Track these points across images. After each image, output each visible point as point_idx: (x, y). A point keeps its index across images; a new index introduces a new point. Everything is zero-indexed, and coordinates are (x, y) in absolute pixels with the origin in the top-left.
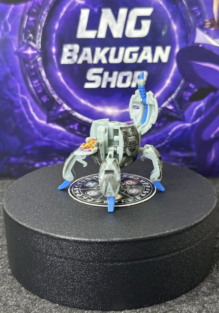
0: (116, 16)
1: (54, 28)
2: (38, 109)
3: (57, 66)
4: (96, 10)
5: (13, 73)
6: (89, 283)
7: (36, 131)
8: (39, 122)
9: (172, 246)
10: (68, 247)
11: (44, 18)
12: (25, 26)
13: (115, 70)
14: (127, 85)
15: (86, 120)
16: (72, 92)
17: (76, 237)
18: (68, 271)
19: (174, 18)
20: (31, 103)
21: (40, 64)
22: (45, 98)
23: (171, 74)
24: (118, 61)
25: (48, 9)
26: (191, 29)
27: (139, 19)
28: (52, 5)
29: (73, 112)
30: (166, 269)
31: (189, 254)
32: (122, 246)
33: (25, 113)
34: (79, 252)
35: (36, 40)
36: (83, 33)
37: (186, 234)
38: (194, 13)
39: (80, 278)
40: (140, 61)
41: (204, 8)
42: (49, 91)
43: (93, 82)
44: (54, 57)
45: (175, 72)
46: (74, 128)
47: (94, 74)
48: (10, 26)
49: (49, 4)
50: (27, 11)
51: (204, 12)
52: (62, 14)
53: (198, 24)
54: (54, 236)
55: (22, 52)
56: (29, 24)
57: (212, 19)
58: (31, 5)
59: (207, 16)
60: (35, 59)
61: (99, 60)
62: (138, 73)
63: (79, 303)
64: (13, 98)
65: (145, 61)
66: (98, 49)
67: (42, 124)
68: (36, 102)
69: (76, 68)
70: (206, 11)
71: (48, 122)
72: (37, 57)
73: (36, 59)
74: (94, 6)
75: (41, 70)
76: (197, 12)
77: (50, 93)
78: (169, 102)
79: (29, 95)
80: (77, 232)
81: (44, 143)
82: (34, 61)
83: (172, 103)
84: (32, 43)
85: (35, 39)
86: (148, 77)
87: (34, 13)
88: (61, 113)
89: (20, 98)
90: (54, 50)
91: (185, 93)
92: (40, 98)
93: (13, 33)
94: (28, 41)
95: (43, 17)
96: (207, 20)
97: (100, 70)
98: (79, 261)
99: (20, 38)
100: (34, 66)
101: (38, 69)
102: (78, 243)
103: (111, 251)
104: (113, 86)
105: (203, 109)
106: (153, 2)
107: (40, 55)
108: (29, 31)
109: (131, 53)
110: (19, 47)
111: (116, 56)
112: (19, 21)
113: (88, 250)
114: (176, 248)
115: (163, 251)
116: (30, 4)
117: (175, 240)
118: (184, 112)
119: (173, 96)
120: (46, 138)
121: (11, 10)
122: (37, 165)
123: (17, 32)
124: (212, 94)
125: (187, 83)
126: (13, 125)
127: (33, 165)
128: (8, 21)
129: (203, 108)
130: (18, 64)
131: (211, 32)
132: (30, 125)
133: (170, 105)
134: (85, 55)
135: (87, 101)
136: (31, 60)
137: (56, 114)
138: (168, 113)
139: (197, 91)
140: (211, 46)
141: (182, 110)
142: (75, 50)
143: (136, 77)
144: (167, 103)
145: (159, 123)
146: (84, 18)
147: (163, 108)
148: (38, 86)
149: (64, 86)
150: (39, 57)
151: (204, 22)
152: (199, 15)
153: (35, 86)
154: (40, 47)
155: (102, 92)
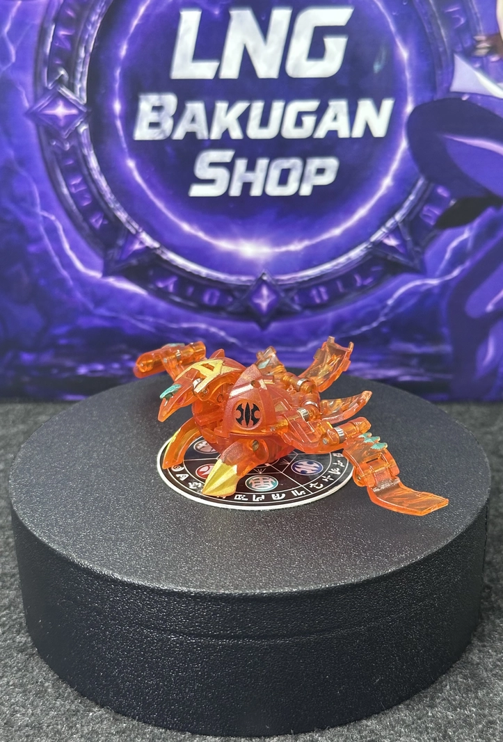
0: (264, 26)
1: (116, 54)
2: (83, 244)
3: (125, 146)
4: (217, 12)
5: (24, 161)
7: (79, 295)
8: (85, 274)
11: (93, 32)
12: (48, 50)
13: (263, 155)
14: (289, 190)
15: (195, 271)
16: (160, 205)
19: (403, 31)
20: (64, 230)
21: (85, 139)
22: (98, 217)
23: (395, 165)
24: (269, 133)
25: (102, 10)
26: (443, 58)
27: (320, 34)
29: (163, 252)
33: (53, 253)
35: (76, 83)
36: (185, 66)
38: (449, 19)
40: (321, 133)
41: (476, 8)
42: (106, 203)
43: (211, 181)
44: (119, 124)
45: (403, 161)
46: (166, 287)
47: (213, 164)
48: (12, 50)
50: (53, 13)
51: (474, 17)
52: (135, 22)
53: (460, 46)
55: (41, 111)
56: (57, 44)
57: (494, 35)
59: (481, 28)
60: (74, 129)
61: (224, 130)
62: (315, 163)
64: (23, 218)
65: (332, 134)
66: (221, 106)
67: (92, 277)
68: (78, 228)
69: (169, 149)
70: (479, 15)
71: (106, 273)
72: (79, 123)
73: (77, 128)
74: (212, 2)
75: (89, 155)
76: (457, 16)
77: (109, 208)
78: (387, 228)
79: (61, 212)
81: (97, 322)
82: (70, 132)
83: (394, 232)
84: (65, 91)
85: (71, 81)
86: (340, 173)
87: (70, 18)
88: (137, 253)
89: (41, 219)
90: (117, 107)
91: (425, 209)
92: (86, 219)
93: (20, 66)
94: (57, 86)
95: (90, 28)
96: (481, 37)
97: (226, 156)
99: (37, 78)
100: (73, 143)
101: (81, 151)
104: (256, 191)
107: (85, 119)
108: (58, 62)
109: (300, 115)
110: (36, 99)
111: (264, 122)
112: (36, 39)
118: (423, 253)
119: (398, 217)
120: (103, 311)
121: (14, 12)
122: (83, 370)
123: (30, 63)
124: (490, 212)
125: (432, 185)
126: (26, 280)
127: (73, 369)
128: (7, 40)
129: (470, 245)
130: (34, 139)
131: (491, 65)
132: (63, 280)
133: (390, 236)
134: (191, 118)
135: (196, 227)
136: (65, 131)
137: (124, 257)
138: (387, 255)
139: (455, 205)
140: (491, 99)
141: (418, 249)
142: (166, 107)
143: (310, 171)
144: (384, 230)
145: (364, 277)
146: (188, 30)
147: (374, 243)
148: (80, 191)
149: (143, 191)
150: (83, 124)
151: (475, 42)
152: (462, 25)
153: (73, 190)
154: (85, 100)
155: (232, 206)
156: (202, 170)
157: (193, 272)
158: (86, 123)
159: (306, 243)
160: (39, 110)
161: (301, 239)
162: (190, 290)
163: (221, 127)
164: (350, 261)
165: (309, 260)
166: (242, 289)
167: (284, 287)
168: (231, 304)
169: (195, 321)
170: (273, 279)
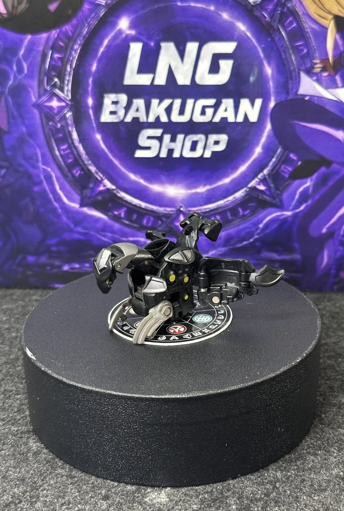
0: (182, 53)
1: (90, 70)
2: (67, 186)
3: (94, 125)
4: (152, 44)
5: (32, 134)
7: (64, 218)
8: (68, 205)
11: (76, 56)
12: (47, 66)
13: (181, 133)
14: (197, 154)
15: (137, 204)
16: (116, 162)
19: (268, 57)
20: (56, 177)
21: (70, 121)
22: (77, 169)
23: (263, 140)
24: (185, 119)
25: (81, 42)
26: (293, 74)
27: (216, 58)
28: (87, 36)
29: (117, 192)
33: (49, 192)
35: (65, 87)
36: (133, 77)
38: (297, 50)
40: (217, 119)
41: (313, 43)
42: (83, 161)
43: (148, 148)
44: (91, 112)
45: (268, 137)
46: (120, 214)
47: (149, 138)
48: (25, 66)
49: (83, 34)
50: (51, 44)
51: (313, 48)
52: (102, 50)
56: (53, 63)
57: (325, 60)
58: (56, 36)
59: (317, 55)
60: (63, 115)
61: (156, 116)
62: (213, 138)
64: (31, 169)
65: (224, 119)
66: (155, 102)
67: (74, 207)
68: (65, 176)
70: (315, 47)
71: (82, 205)
72: (66, 112)
74: (150, 38)
75: (72, 130)
76: (302, 48)
77: (84, 164)
78: (259, 179)
79: (55, 166)
81: (76, 236)
82: (60, 117)
83: (263, 181)
84: (57, 91)
85: (62, 85)
86: (229, 143)
87: (61, 46)
88: (101, 192)
89: (42, 170)
90: (90, 101)
91: (283, 167)
92: (70, 171)
93: (30, 76)
94: (52, 88)
95: (73, 53)
96: (317, 61)
97: (158, 132)
99: (40, 83)
100: (62, 124)
101: (67, 129)
104: (176, 155)
106: (236, 33)
107: (70, 109)
108: (53, 74)
109: (204, 107)
110: (40, 97)
111: (182, 112)
112: (39, 58)
116: (54, 34)
118: (282, 195)
119: (266, 172)
120: (80, 229)
121: (26, 42)
122: (66, 268)
123: (36, 74)
124: (323, 169)
125: (287, 152)
126: (31, 209)
127: (60, 267)
128: (22, 59)
129: (311, 190)
130: (38, 121)
131: (323, 78)
132: (55, 209)
133: (261, 184)
134: (136, 109)
135: (139, 176)
136: (57, 116)
137: (93, 195)
138: (259, 195)
139: (301, 165)
140: (323, 99)
141: (278, 192)
142: (121, 102)
143: (210, 143)
144: (256, 180)
145: (244, 210)
146: (134, 55)
147: (250, 188)
148: (66, 153)
149: (105, 153)
150: (69, 112)
151: (313, 64)
152: (305, 53)
153: (62, 152)
154: (70, 97)
155: (161, 163)
156: (142, 141)
157: (137, 205)
158: (70, 111)
159: (208, 187)
160: (42, 103)
161: (205, 185)
162: (135, 216)
163: (155, 115)
164: (235, 199)
165: (210, 198)
166: (167, 216)
168: (160, 226)
169: (137, 236)
170: (187, 210)
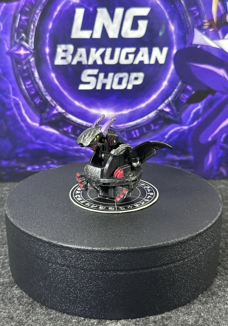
0: (112, 16)
1: (47, 27)
2: (31, 111)
3: (50, 67)
4: (91, 9)
5: (5, 74)
6: (91, 292)
7: (28, 134)
8: (31, 124)
9: (176, 255)
10: (71, 255)
11: (37, 18)
12: (17, 25)
13: (111, 72)
14: (123, 87)
15: (80, 123)
16: (65, 93)
17: (79, 245)
18: (70, 280)
19: (172, 18)
20: (23, 105)
21: (33, 64)
23: (169, 76)
24: (114, 62)
25: (41, 8)
26: (189, 30)
27: (136, 19)
28: (46, 3)
29: (66, 114)
30: (170, 279)
31: (193, 263)
32: (126, 255)
33: (17, 115)
34: (82, 261)
35: (29, 40)
36: (78, 33)
37: (191, 243)
38: (192, 13)
39: (83, 287)
40: (136, 62)
41: (203, 8)
42: (42, 93)
43: (88, 83)
44: (48, 58)
45: (172, 74)
46: (68, 130)
47: (89, 75)
48: (1, 25)
49: (42, 2)
50: (20, 9)
51: (203, 12)
52: (56, 13)
53: (196, 24)
54: (56, 243)
55: (14, 52)
56: (21, 23)
57: (211, 20)
58: (24, 4)
59: (205, 17)
61: (94, 60)
62: (134, 75)
63: (81, 311)
64: (4, 100)
65: (141, 62)
66: (93, 50)
67: (35, 126)
68: (29, 104)
69: (70, 69)
70: (204, 11)
71: (41, 124)
72: (30, 57)
73: (29, 59)
74: (90, 5)
75: (34, 71)
76: (195, 12)
77: (43, 95)
78: (165, 104)
79: (22, 97)
80: (80, 240)
81: (37, 146)
82: (26, 61)
83: (168, 105)
84: (24, 43)
85: (27, 39)
86: (145, 79)
87: (27, 11)
88: (55, 115)
89: (12, 99)
90: (47, 50)
91: (182, 95)
92: (33, 100)
93: (5, 32)
94: (21, 41)
95: (36, 16)
96: (205, 21)
97: (95, 71)
98: (82, 269)
99: (12, 37)
100: (27, 66)
101: (31, 70)
102: (80, 252)
103: (114, 260)
104: (108, 87)
105: (201, 111)
106: (150, 2)
107: (33, 55)
108: (21, 31)
109: (127, 54)
110: (11, 47)
111: (112, 57)
112: (11, 20)
113: (91, 259)
114: (180, 257)
115: (167, 260)
116: (22, 2)
117: (179, 249)
118: (181, 115)
119: (170, 99)
120: (39, 141)
121: (2, 8)
122: (29, 169)
123: (9, 31)
125: (185, 85)
126: (5, 127)
127: (25, 168)
130: (10, 64)
131: (209, 33)
132: (22, 127)
133: (167, 107)
134: (80, 55)
135: (81, 103)
136: (24, 61)
137: (49, 117)
138: (165, 115)
139: (195, 93)
140: (210, 47)
141: (179, 113)
142: (69, 51)
143: (132, 78)
144: (163, 105)
145: (155, 126)
146: (79, 17)
147: (159, 110)
148: (30, 87)
149: (58, 87)
150: (32, 58)
151: (202, 23)
152: (197, 16)
153: (27, 87)
154: (33, 47)
155: (97, 94)
156: (84, 78)
158: (33, 57)
159: (130, 110)
160: (13, 51)
161: (128, 109)
162: (78, 131)
164: (149, 118)
165: (131, 118)
167: (120, 130)
170: (115, 126)
